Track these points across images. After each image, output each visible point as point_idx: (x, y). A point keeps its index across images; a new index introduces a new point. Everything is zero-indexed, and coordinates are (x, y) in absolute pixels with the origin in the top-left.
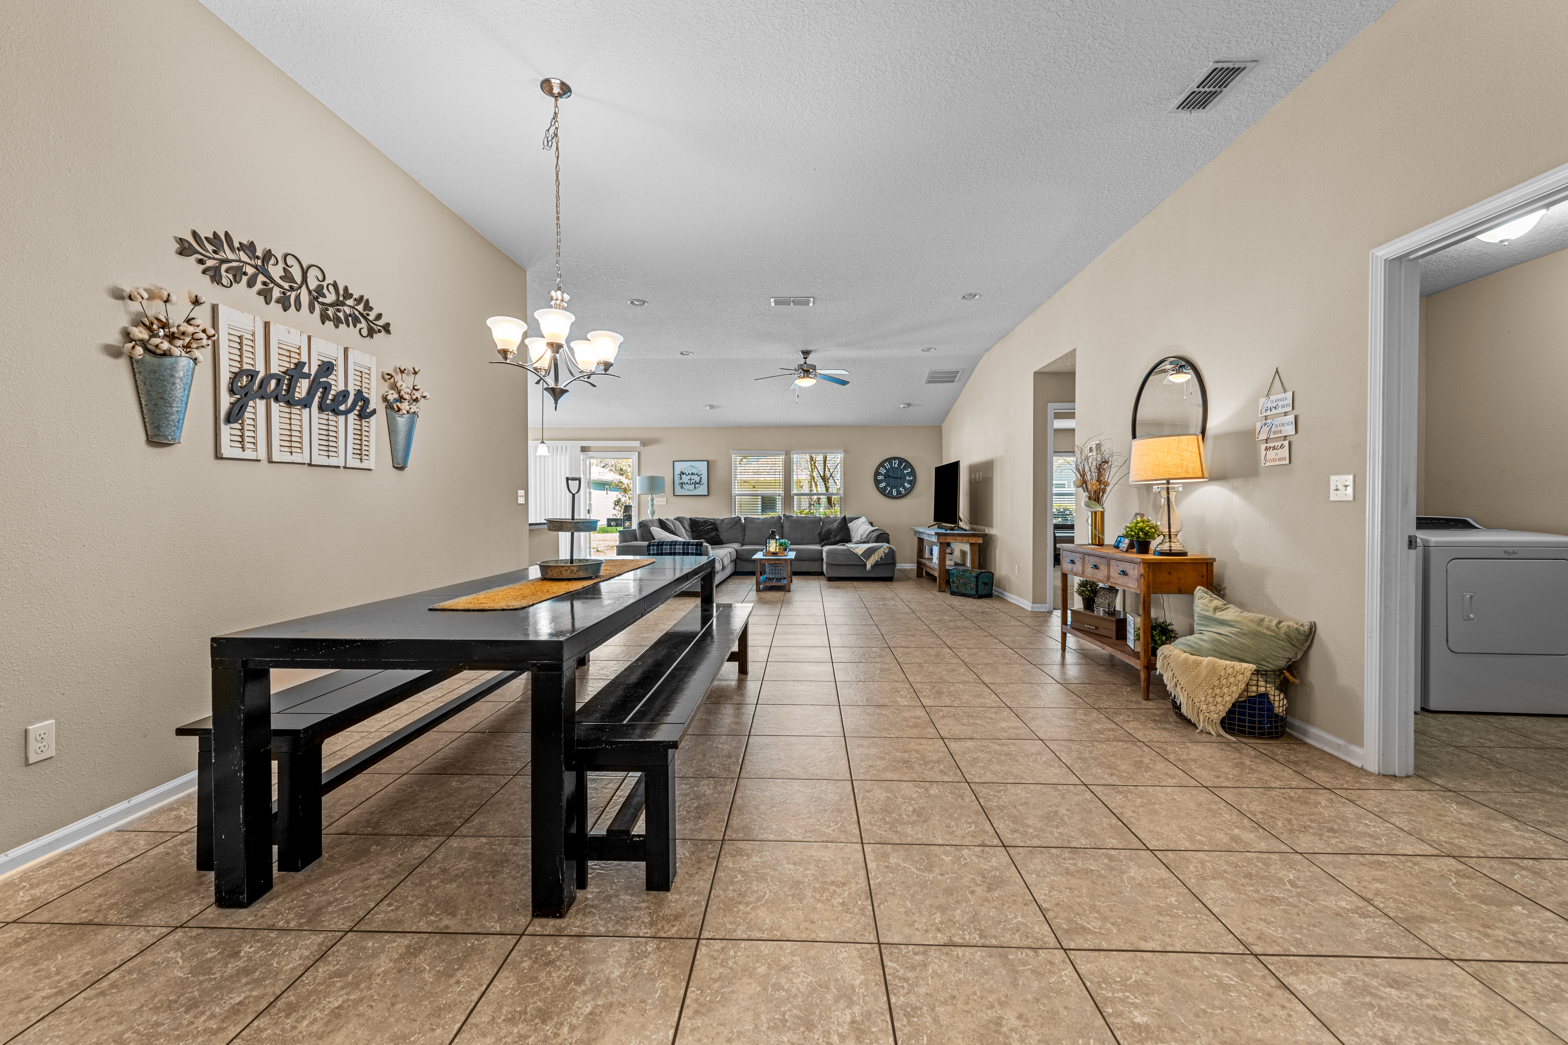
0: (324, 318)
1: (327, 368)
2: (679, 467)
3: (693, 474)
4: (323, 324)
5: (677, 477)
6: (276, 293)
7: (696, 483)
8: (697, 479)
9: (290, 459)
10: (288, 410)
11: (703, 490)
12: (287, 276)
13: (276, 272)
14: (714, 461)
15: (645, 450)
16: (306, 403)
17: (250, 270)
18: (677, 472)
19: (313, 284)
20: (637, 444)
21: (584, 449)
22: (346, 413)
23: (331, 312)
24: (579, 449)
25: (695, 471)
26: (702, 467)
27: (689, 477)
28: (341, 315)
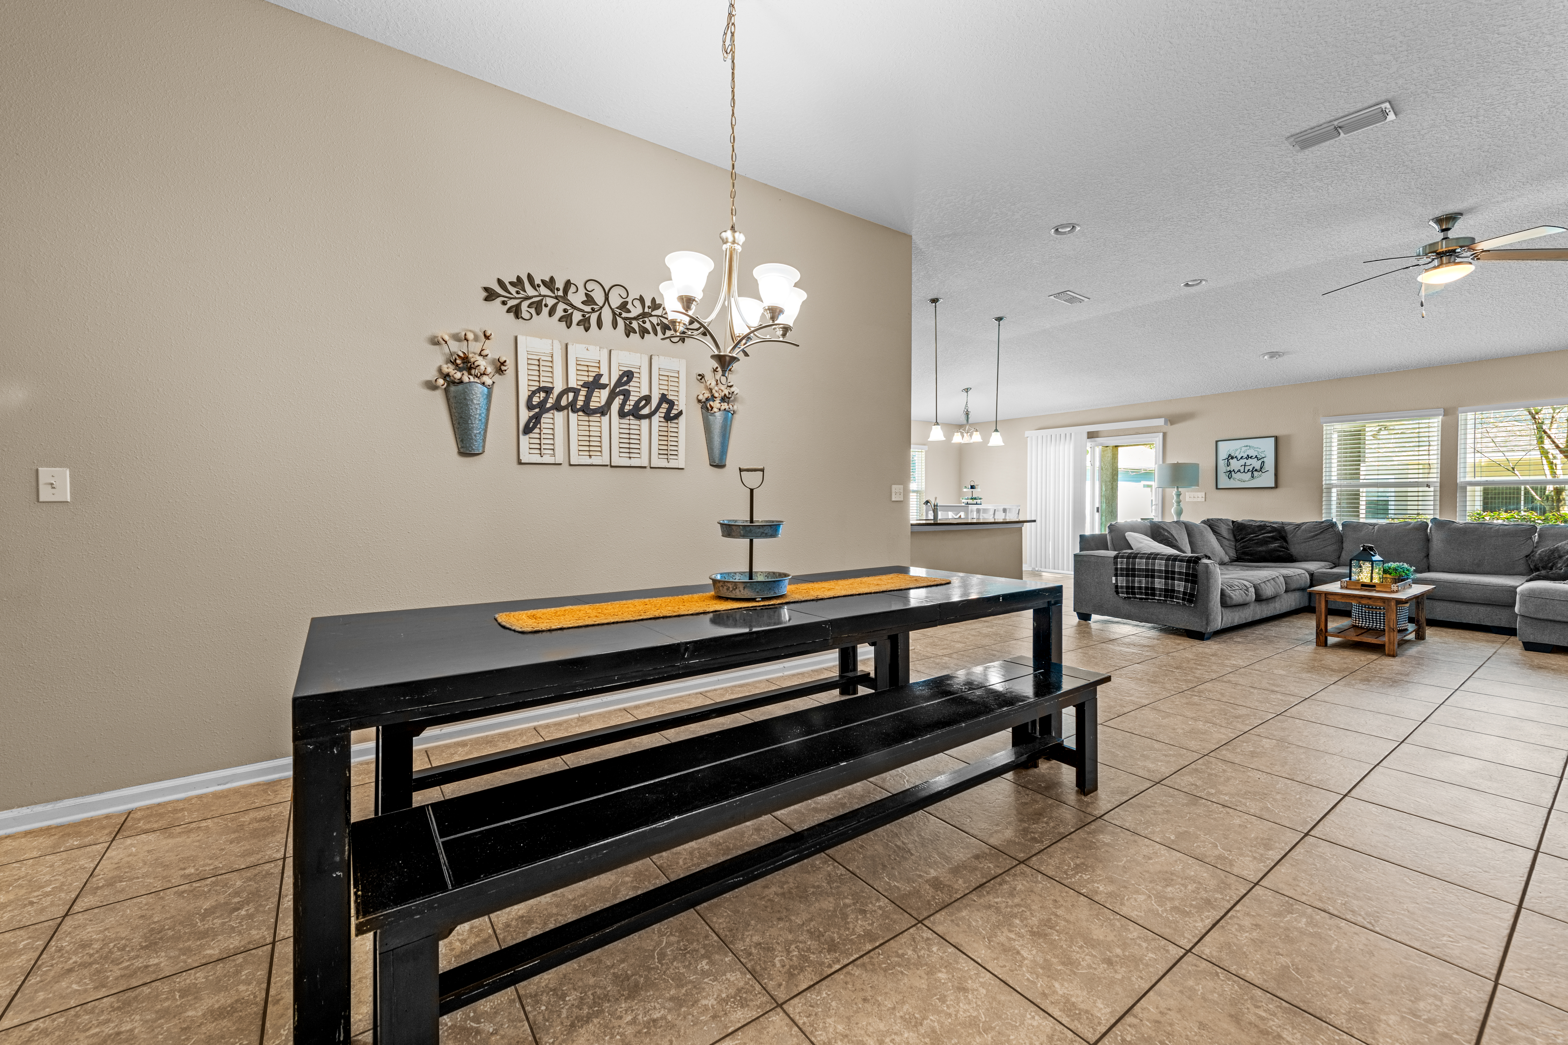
0: (629, 331)
1: (628, 376)
2: (1225, 449)
3: (1248, 457)
4: (628, 336)
5: (1222, 464)
6: (577, 316)
7: (1254, 470)
8: (1257, 464)
9: (589, 461)
10: (586, 418)
11: (1267, 479)
12: (589, 300)
13: (577, 298)
14: (1288, 437)
15: (1172, 430)
16: (603, 411)
17: (551, 302)
18: (1223, 455)
19: (615, 301)
20: (1161, 422)
21: (1091, 435)
22: (649, 416)
23: (635, 325)
24: (1085, 436)
25: (1252, 453)
26: (1267, 448)
27: (1242, 462)
28: (648, 326)
